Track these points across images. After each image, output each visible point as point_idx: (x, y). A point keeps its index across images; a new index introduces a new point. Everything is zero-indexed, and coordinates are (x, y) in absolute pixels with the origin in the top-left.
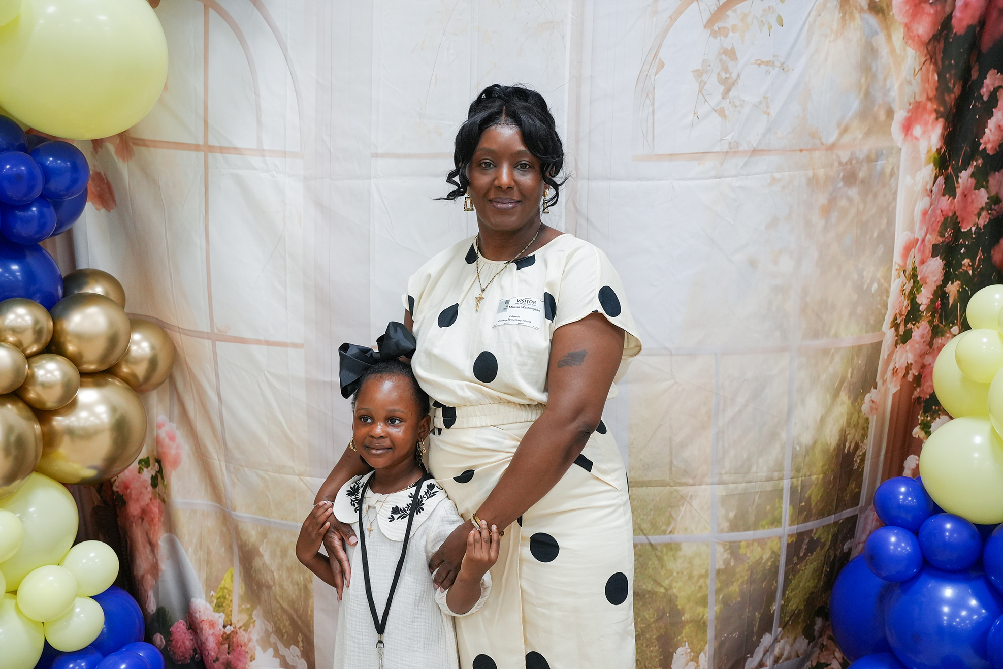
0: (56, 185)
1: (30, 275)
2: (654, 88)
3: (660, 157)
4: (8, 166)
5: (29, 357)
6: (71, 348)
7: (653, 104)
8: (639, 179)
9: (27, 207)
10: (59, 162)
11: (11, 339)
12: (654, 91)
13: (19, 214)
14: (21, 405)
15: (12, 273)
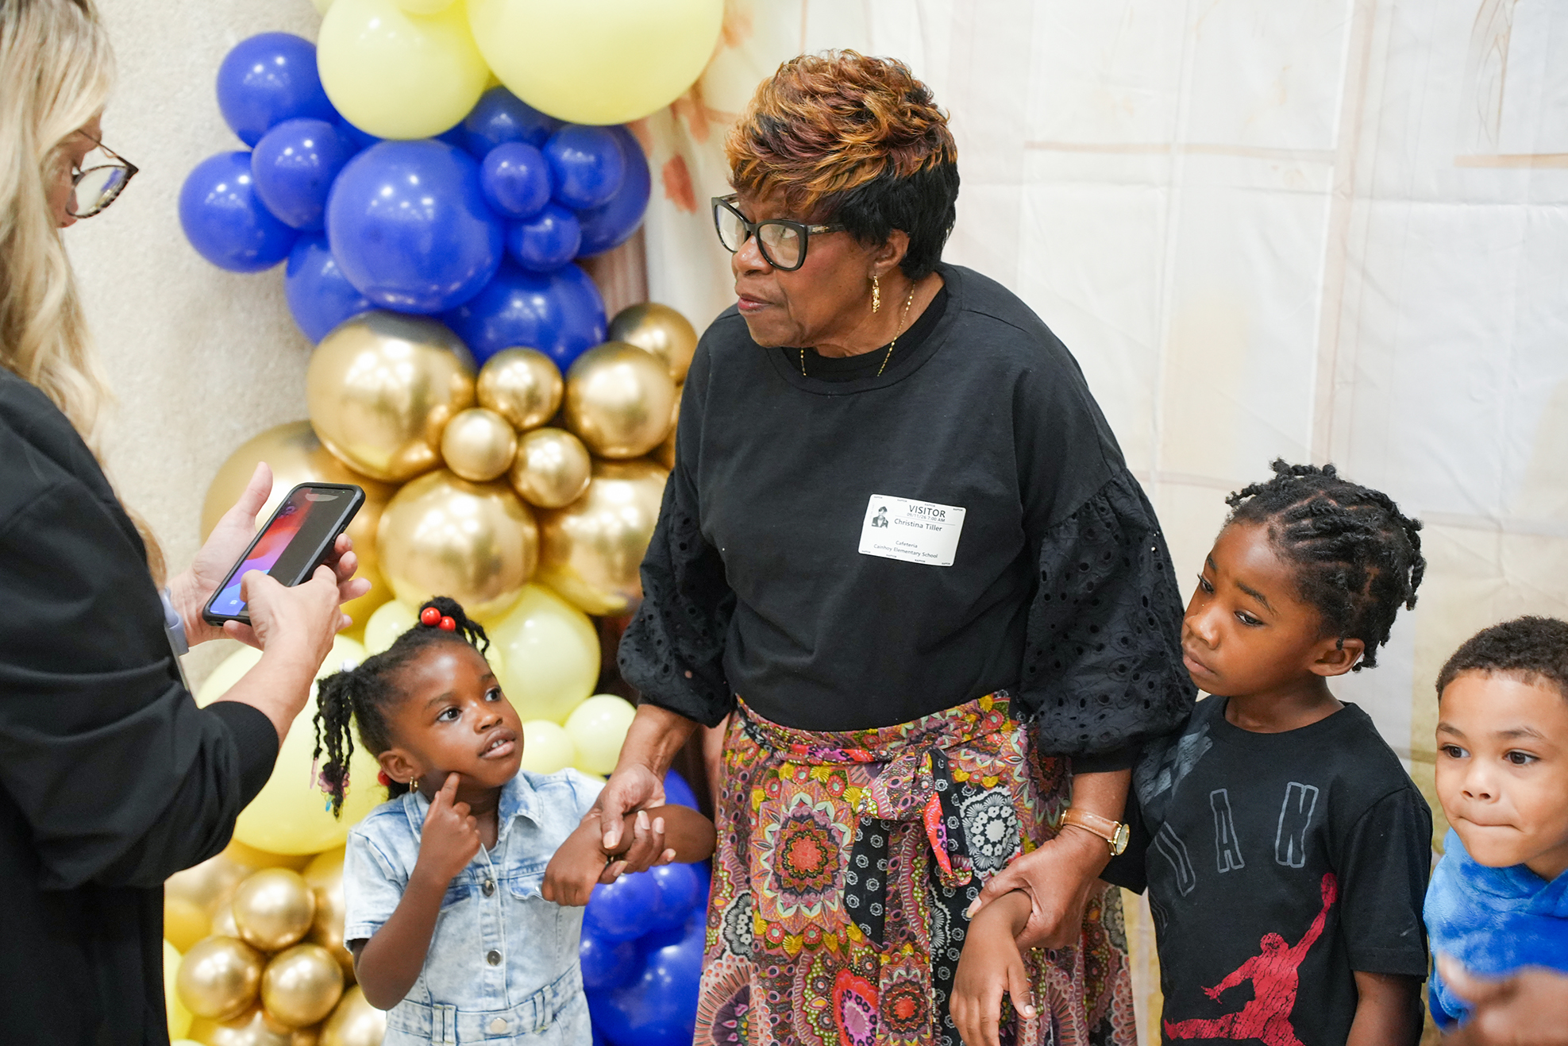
0: (573, 187)
1: (556, 313)
2: (1510, 28)
3: (1509, 161)
4: (505, 165)
5: (521, 433)
6: (586, 423)
7: (1505, 59)
8: (1466, 201)
9: (535, 218)
10: (580, 155)
11: (503, 405)
12: (1509, 33)
13: (530, 229)
14: (510, 498)
15: (533, 308)
